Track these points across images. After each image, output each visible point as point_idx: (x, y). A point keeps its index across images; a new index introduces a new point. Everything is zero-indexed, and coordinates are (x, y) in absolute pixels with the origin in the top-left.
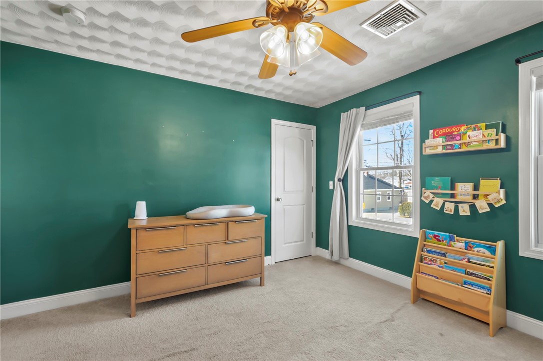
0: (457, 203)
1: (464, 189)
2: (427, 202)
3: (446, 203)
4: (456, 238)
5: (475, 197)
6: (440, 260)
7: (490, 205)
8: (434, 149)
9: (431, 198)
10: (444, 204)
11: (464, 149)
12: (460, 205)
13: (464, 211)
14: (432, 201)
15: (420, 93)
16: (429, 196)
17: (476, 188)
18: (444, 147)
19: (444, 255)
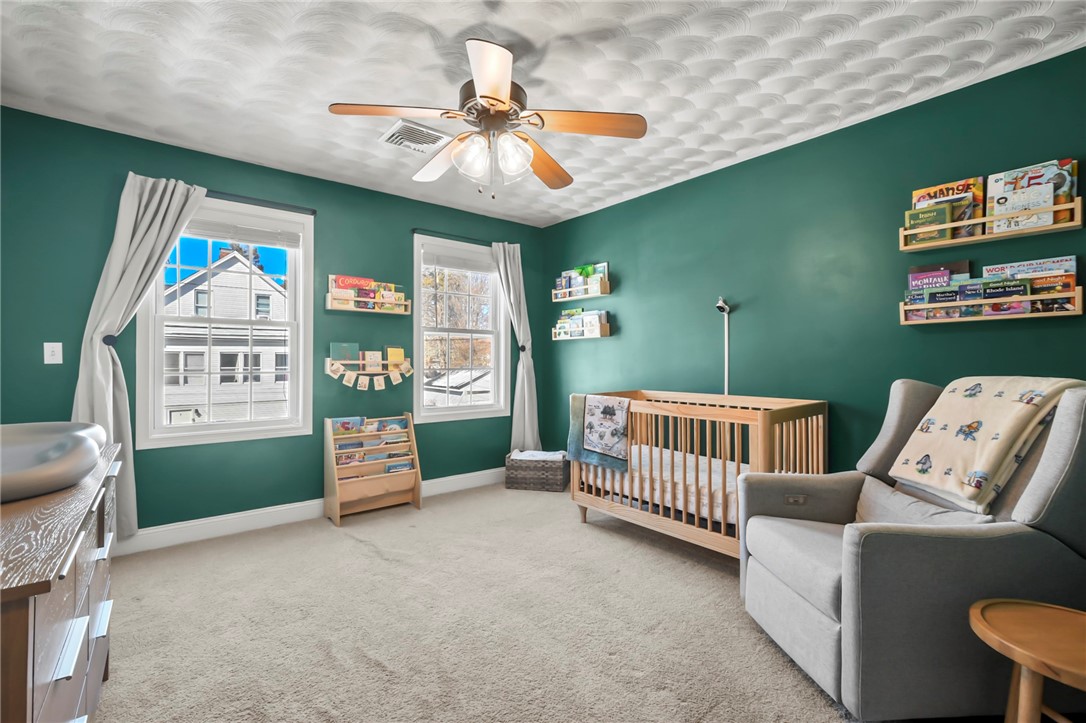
0: (372, 376)
1: (373, 358)
2: (336, 377)
3: (361, 377)
4: (366, 420)
5: (385, 367)
6: (358, 452)
7: (402, 375)
8: (343, 303)
9: (341, 372)
10: (357, 378)
11: (377, 310)
12: (375, 378)
13: (380, 385)
14: (342, 376)
15: (314, 213)
16: (338, 368)
17: (384, 357)
18: (358, 303)
19: (361, 445)
